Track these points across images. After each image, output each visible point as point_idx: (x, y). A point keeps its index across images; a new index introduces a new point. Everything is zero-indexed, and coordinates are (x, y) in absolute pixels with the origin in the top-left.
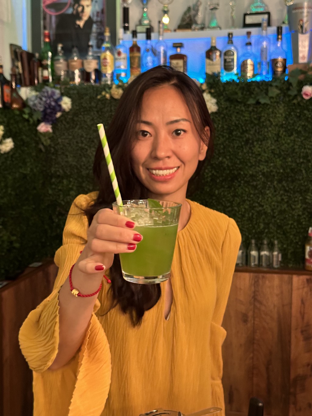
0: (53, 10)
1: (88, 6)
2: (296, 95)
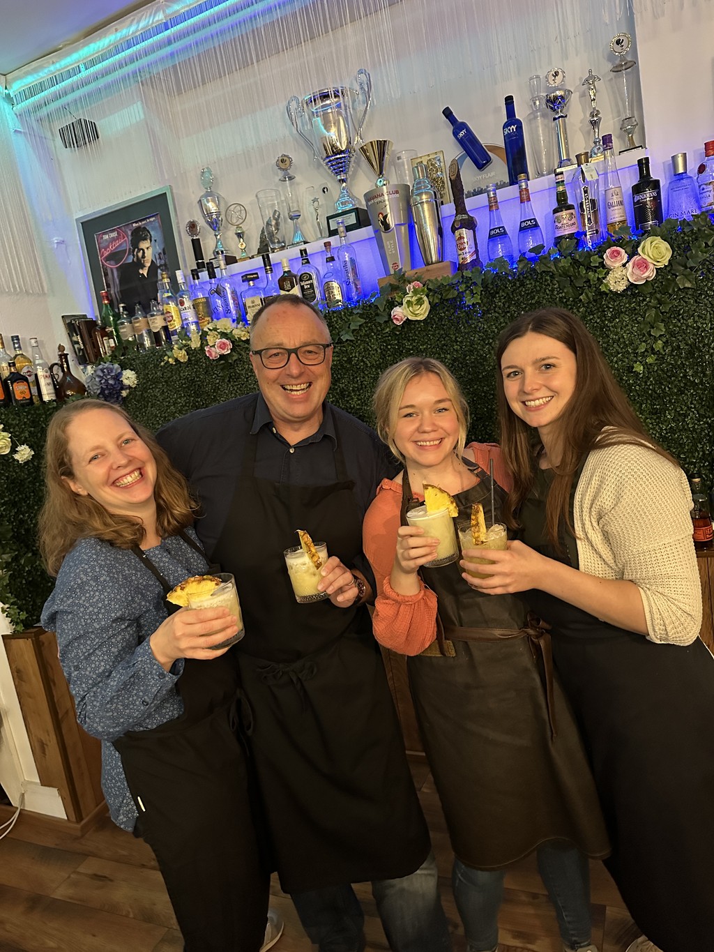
0: (112, 262)
1: (148, 248)
2: (385, 322)
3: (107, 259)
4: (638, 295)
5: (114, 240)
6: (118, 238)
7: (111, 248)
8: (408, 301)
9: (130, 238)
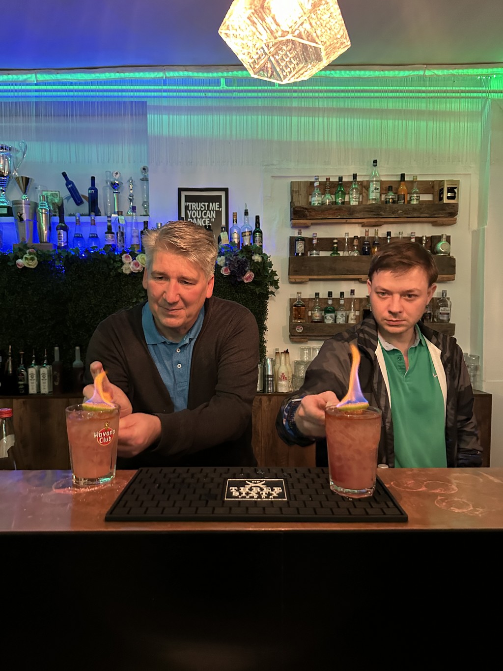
2: (13, 266)
8: (26, 258)
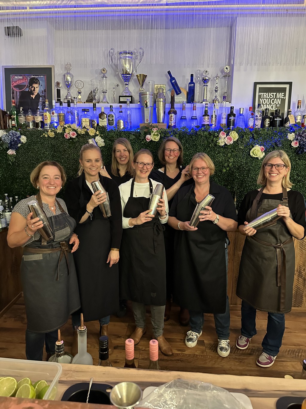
0: (18, 89)
2: (143, 139)
3: (15, 87)
4: (226, 148)
5: (20, 79)
6: (22, 79)
7: (18, 83)
8: (153, 134)
9: (28, 81)
